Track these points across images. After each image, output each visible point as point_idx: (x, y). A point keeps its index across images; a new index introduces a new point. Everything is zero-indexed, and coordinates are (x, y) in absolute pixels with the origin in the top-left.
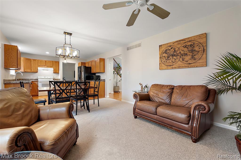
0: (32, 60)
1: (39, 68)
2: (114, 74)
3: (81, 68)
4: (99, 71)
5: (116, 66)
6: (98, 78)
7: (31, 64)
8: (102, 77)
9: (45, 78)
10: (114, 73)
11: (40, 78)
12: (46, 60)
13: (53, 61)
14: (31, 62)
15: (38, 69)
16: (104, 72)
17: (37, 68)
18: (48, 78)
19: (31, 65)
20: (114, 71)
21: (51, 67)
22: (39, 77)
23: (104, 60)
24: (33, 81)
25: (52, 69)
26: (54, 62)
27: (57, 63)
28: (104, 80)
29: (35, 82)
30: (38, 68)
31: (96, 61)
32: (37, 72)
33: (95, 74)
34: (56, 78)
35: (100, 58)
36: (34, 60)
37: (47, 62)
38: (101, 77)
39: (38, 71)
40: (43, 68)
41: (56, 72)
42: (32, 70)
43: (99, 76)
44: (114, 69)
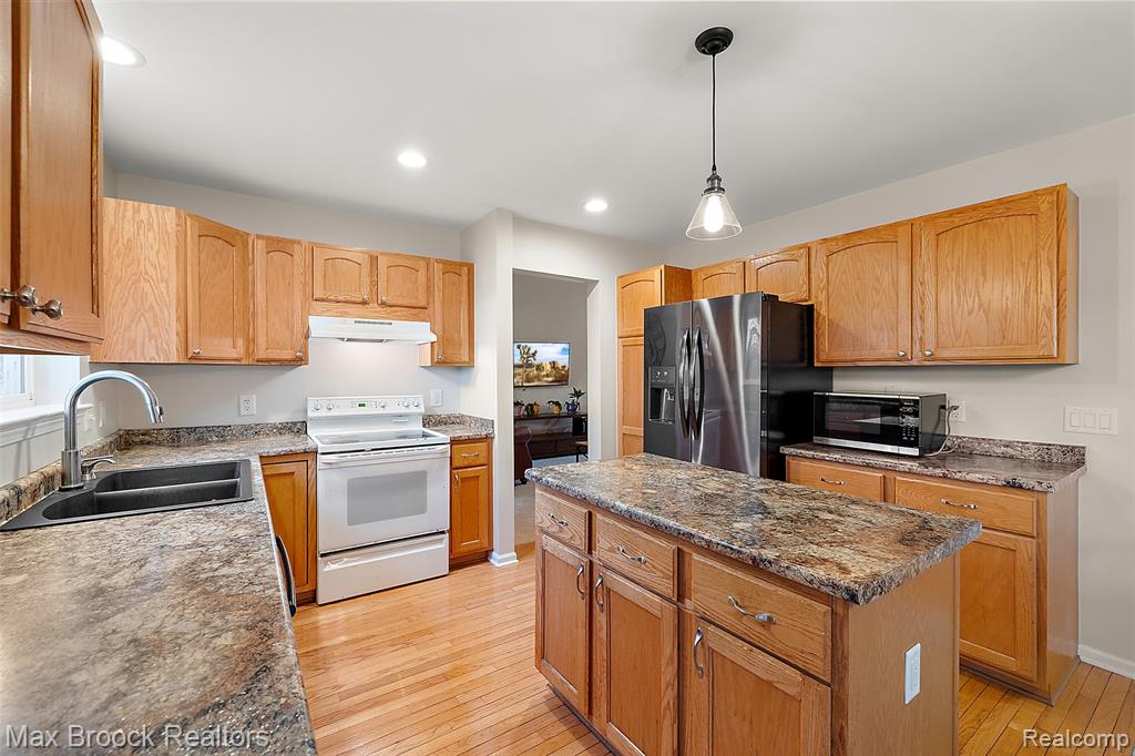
0: (260, 242)
1: (320, 325)
7: (245, 280)
9: (362, 411)
11: (323, 413)
12: (373, 247)
13: (428, 261)
14: (246, 262)
15: (313, 333)
17: (297, 321)
18: (387, 410)
19: (247, 291)
21: (416, 311)
22: (311, 402)
25: (421, 333)
26: (437, 271)
27: (455, 278)
29: (285, 468)
30: (312, 319)
32: (299, 361)
34: (444, 413)
36: (279, 246)
37: (383, 271)
39: (306, 353)
40: (348, 326)
41: (452, 358)
42: (261, 341)
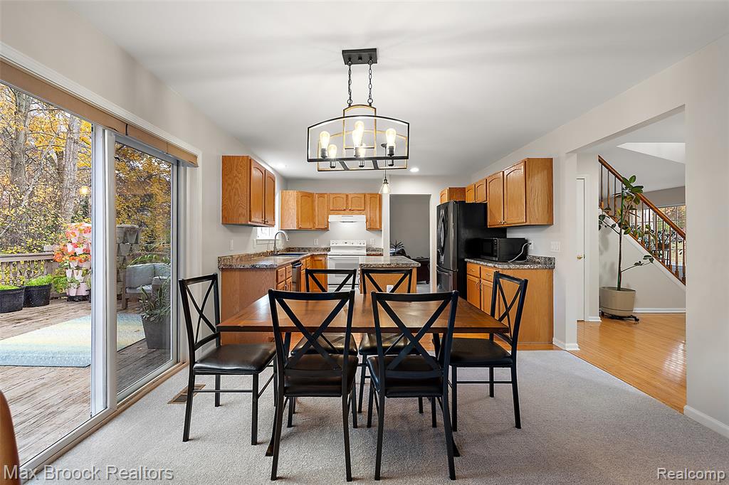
0: (317, 195)
1: (332, 218)
2: (600, 227)
3: (447, 208)
4: (521, 220)
5: (612, 192)
6: (519, 251)
7: (313, 207)
8: (539, 245)
9: (346, 245)
10: (600, 223)
11: (335, 244)
12: (347, 192)
13: (365, 195)
14: (313, 201)
15: (329, 221)
16: (548, 222)
17: (326, 217)
18: (354, 245)
19: (313, 210)
20: (602, 217)
21: (360, 211)
22: (331, 242)
23: (547, 165)
24: (317, 254)
25: (362, 219)
26: (368, 197)
27: (374, 199)
28: (549, 264)
29: (320, 258)
30: (330, 216)
31: (505, 174)
32: (326, 229)
33: (502, 231)
34: (375, 247)
35: (524, 157)
36: (321, 195)
37: (350, 199)
38: (531, 247)
39: (328, 227)
40: (341, 218)
41: (373, 227)
42: (317, 223)
43: (524, 241)
44: (600, 205)
